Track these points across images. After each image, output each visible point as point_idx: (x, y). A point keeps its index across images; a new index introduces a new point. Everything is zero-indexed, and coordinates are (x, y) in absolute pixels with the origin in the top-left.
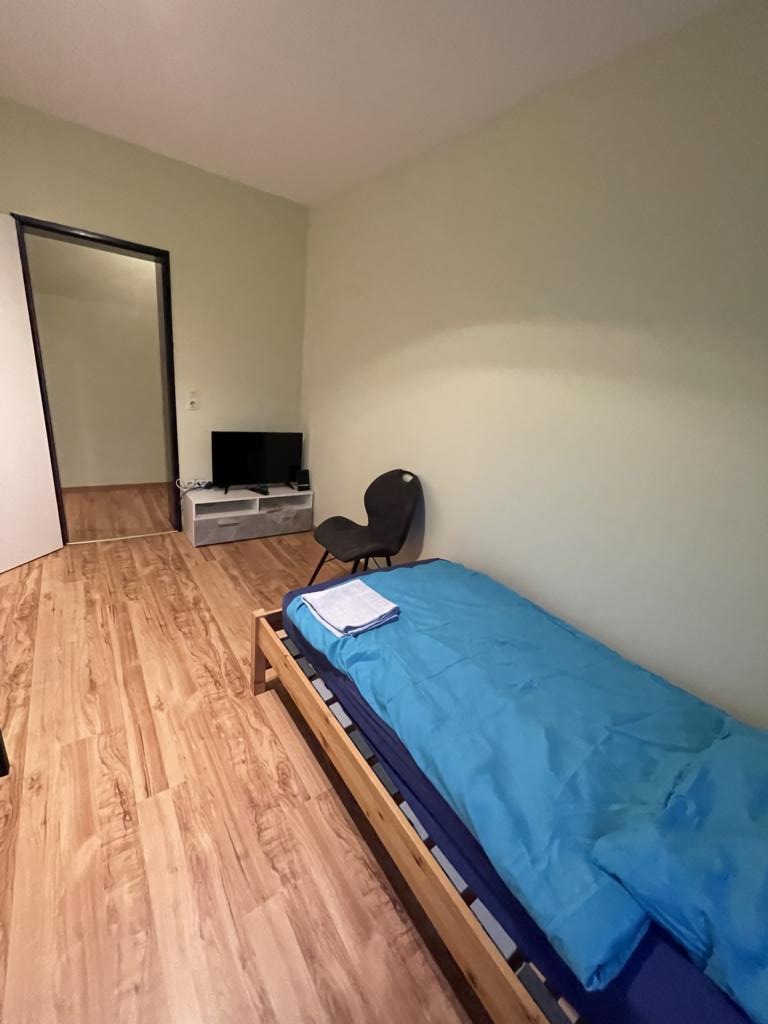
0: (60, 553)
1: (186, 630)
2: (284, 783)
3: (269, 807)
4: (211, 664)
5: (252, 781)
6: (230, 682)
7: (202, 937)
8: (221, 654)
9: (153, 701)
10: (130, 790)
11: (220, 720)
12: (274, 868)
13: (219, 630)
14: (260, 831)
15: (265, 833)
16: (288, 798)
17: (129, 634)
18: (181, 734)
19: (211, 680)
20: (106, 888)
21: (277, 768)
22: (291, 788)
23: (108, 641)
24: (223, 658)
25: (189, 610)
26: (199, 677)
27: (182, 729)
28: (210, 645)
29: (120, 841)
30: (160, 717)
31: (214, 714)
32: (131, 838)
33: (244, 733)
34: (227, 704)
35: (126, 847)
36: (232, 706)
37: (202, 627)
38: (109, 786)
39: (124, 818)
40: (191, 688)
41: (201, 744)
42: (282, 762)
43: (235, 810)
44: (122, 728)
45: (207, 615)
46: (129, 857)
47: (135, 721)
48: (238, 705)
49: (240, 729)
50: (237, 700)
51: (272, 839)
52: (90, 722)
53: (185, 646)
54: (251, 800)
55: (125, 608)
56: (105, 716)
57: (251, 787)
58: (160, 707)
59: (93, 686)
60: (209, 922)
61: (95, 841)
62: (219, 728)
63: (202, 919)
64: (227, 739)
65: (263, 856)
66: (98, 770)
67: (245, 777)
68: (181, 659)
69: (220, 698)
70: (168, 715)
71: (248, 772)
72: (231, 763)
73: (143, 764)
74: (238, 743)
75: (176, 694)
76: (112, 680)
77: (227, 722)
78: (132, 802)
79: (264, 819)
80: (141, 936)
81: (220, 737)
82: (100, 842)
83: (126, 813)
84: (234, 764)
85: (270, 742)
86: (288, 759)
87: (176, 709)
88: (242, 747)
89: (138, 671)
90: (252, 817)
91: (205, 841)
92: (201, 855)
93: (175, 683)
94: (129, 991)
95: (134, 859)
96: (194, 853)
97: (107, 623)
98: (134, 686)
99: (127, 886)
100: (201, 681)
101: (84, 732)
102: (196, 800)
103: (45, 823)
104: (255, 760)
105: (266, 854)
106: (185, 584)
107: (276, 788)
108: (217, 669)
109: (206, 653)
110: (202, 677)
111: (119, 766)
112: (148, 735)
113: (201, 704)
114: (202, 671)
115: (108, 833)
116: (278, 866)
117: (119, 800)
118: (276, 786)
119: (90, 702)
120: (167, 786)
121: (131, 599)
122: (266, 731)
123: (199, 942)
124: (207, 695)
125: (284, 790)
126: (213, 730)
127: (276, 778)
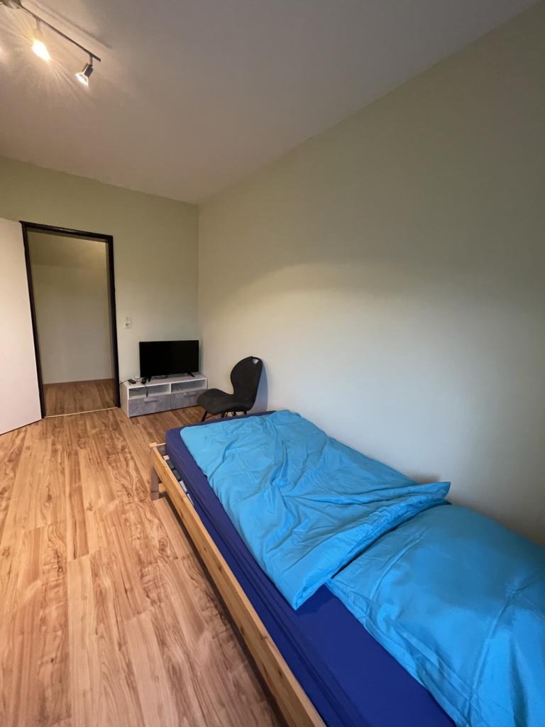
0: (39, 422)
1: (114, 465)
2: (162, 550)
3: (151, 563)
4: (127, 484)
5: (142, 549)
6: (138, 494)
7: (97, 633)
8: (134, 477)
9: (86, 505)
10: (64, 555)
11: (127, 515)
12: (148, 596)
13: (136, 465)
14: (142, 576)
15: (145, 578)
16: (164, 558)
17: (77, 468)
18: (101, 524)
19: (125, 493)
20: (41, 607)
21: (160, 542)
22: (166, 552)
23: (63, 472)
24: (135, 480)
25: (118, 453)
26: (118, 491)
27: (102, 520)
28: (128, 472)
29: (55, 583)
30: (89, 514)
31: (124, 512)
32: (60, 581)
33: (142, 523)
34: (134, 507)
35: (57, 586)
36: (137, 507)
37: (124, 462)
38: (52, 553)
39: (58, 571)
40: (111, 497)
41: (113, 529)
42: (162, 538)
43: (129, 565)
44: (65, 521)
45: (129, 456)
46: (58, 591)
47: (73, 517)
48: (141, 507)
49: (140, 520)
50: (141, 504)
51: (149, 581)
52: (44, 517)
53: (112, 473)
54: (140, 559)
55: (76, 454)
56: (55, 514)
57: (141, 552)
58: (90, 509)
59: (49, 498)
60: (102, 624)
61: (39, 583)
62: (126, 520)
63: (98, 624)
64: (130, 525)
65: (142, 591)
66: (46, 544)
67: (138, 547)
68: (107, 481)
69: (130, 503)
70: (95, 513)
71: (140, 544)
72: (130, 539)
73: (74, 540)
74: (137, 528)
75: (102, 501)
76: (62, 494)
77: (132, 516)
78: (64, 561)
79: (146, 570)
80: (59, 633)
81: (126, 525)
82: (41, 584)
83: (60, 568)
84: (132, 540)
85: (158, 527)
86: (167, 537)
87: (100, 510)
88: (139, 530)
89: (80, 490)
90: (138, 568)
91: (107, 582)
92: (104, 591)
93: (102, 495)
94: (47, 662)
95: (61, 593)
96: (99, 589)
97: (64, 462)
98: (76, 498)
99: (54, 607)
100: (119, 493)
101: (40, 524)
102: (105, 560)
103: (9, 573)
104: (146, 537)
105: (144, 589)
106: (118, 439)
107: (157, 553)
108: (130, 487)
109: (125, 478)
110: (120, 491)
111: (60, 542)
112: (80, 525)
113: (116, 507)
114: (120, 487)
115: (47, 579)
116: (151, 595)
117: (56, 561)
118: (157, 551)
119: (46, 507)
120: (88, 552)
121: (81, 448)
122: (156, 521)
123: (94, 637)
124: (122, 502)
125: (162, 554)
126: (122, 521)
127: (158, 546)
